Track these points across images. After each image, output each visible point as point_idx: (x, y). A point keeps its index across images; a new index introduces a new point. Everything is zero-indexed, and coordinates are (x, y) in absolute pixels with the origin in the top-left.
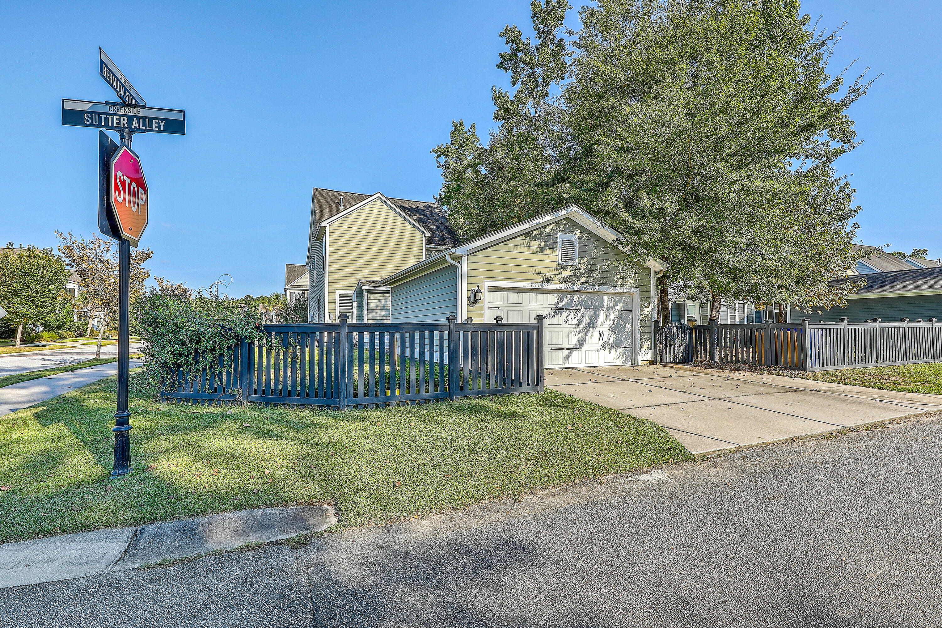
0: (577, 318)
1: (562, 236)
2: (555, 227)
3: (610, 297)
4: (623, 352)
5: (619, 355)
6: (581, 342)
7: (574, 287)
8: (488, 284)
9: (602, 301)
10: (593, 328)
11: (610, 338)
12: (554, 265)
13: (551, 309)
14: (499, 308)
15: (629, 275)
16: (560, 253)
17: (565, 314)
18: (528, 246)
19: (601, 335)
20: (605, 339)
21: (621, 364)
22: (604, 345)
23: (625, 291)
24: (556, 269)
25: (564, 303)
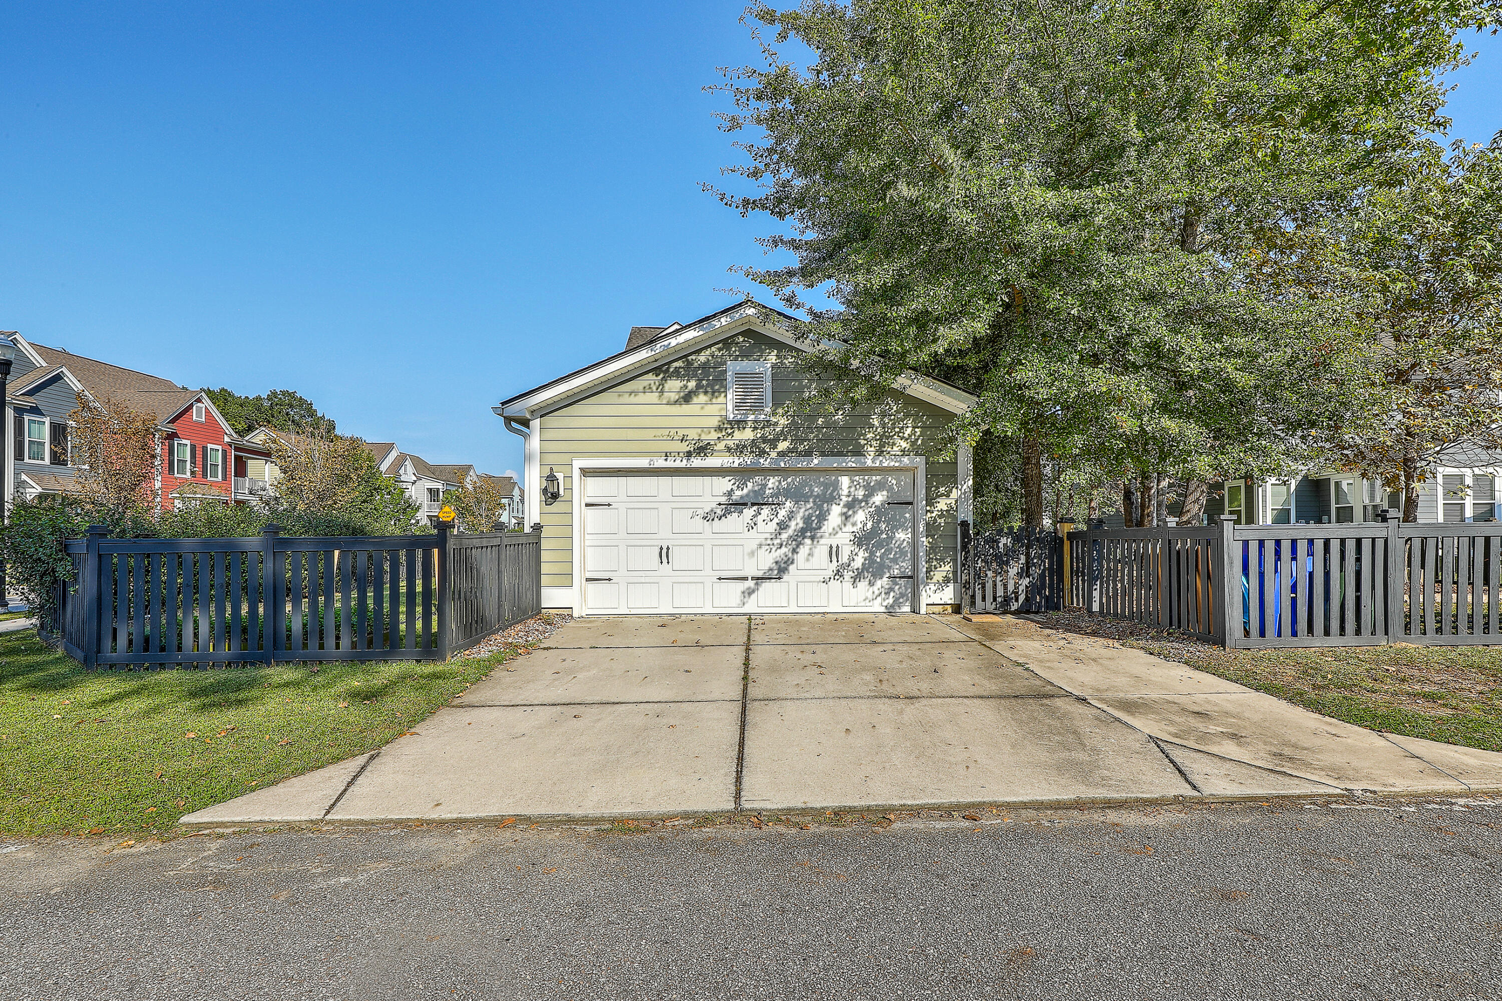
0: (776, 520)
1: (733, 367)
2: (720, 350)
3: (857, 478)
4: (887, 587)
5: (877, 592)
6: (783, 565)
7: (762, 461)
8: (578, 463)
9: (836, 486)
10: (812, 538)
11: (855, 557)
12: (715, 422)
13: (720, 504)
14: (609, 505)
15: (899, 432)
16: (729, 396)
17: (749, 512)
18: (659, 390)
19: (834, 552)
20: (844, 559)
21: (883, 609)
22: (838, 571)
23: (885, 465)
24: (719, 429)
25: (745, 491)
